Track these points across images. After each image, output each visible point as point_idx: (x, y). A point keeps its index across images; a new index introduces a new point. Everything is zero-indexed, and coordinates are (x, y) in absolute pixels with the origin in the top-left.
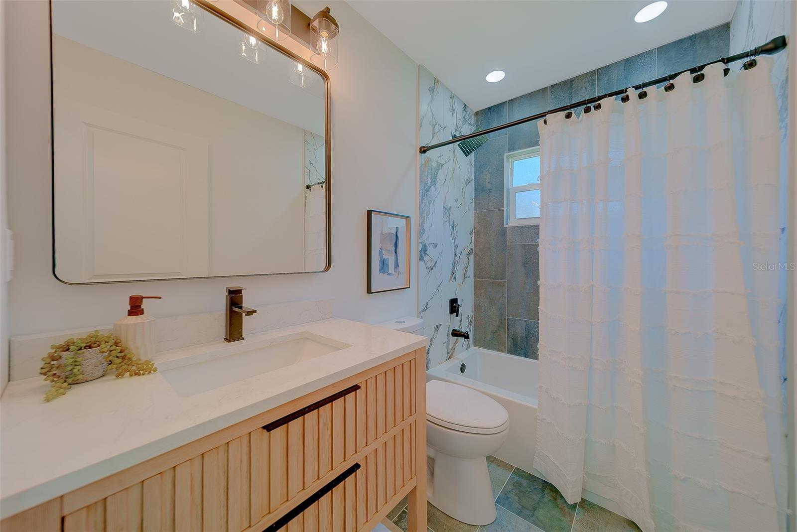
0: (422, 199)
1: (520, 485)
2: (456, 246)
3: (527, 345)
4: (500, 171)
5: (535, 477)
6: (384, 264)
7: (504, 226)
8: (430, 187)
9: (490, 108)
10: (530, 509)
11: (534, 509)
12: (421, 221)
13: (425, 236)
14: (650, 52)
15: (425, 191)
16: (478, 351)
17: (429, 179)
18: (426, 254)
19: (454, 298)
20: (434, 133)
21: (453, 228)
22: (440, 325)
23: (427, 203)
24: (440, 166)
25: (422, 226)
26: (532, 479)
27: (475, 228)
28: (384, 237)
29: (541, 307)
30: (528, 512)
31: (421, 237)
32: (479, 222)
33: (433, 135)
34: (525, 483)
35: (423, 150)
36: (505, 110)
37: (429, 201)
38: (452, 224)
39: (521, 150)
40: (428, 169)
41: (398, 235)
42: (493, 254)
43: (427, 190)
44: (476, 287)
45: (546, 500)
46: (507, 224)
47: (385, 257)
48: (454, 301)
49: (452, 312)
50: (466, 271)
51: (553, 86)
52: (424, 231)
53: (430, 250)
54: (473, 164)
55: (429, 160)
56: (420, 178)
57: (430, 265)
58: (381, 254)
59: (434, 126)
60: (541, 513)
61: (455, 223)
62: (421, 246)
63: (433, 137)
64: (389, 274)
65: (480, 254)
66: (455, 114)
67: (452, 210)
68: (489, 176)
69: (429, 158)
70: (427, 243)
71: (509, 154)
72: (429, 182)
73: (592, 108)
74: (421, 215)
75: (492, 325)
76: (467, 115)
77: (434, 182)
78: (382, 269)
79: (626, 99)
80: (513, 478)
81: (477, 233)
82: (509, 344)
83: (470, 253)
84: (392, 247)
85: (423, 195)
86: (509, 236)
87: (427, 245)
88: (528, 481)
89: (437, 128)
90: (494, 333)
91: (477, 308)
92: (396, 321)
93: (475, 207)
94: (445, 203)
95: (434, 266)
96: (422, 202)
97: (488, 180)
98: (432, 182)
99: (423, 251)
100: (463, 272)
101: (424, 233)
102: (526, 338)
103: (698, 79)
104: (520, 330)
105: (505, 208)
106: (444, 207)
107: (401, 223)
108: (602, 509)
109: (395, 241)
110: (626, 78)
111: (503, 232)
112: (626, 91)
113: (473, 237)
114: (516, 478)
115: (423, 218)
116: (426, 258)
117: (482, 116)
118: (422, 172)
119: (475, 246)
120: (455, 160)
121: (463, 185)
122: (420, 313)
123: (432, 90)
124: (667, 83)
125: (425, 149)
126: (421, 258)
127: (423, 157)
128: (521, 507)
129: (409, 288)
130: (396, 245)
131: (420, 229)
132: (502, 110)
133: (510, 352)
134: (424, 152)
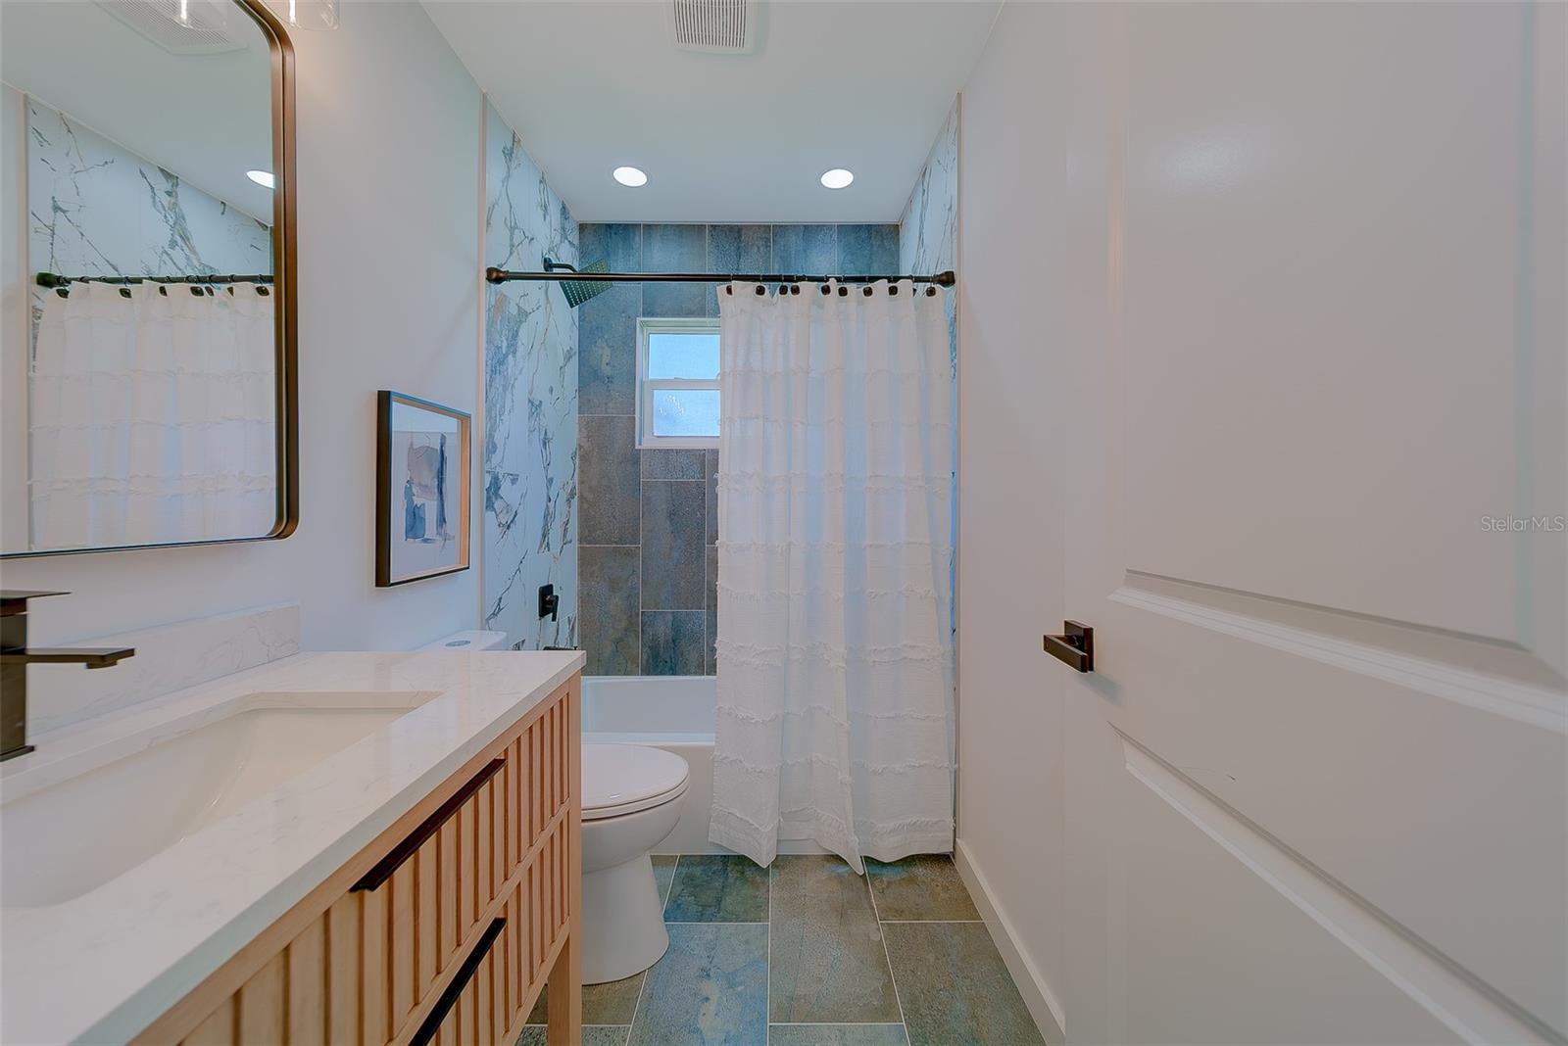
0: (492, 380)
1: (691, 877)
2: (550, 481)
3: (674, 653)
4: (628, 347)
5: (710, 857)
6: (415, 517)
7: (637, 447)
8: (506, 356)
9: (609, 226)
10: (713, 904)
11: (719, 901)
12: (489, 426)
13: (496, 458)
14: (830, 227)
15: (497, 364)
16: (588, 682)
17: (503, 338)
18: (497, 496)
19: (546, 584)
20: (512, 246)
21: (545, 444)
22: (523, 641)
23: (501, 390)
24: (523, 314)
25: (490, 436)
26: (706, 860)
27: (581, 447)
28: (416, 454)
29: (722, 582)
30: (711, 910)
31: (489, 459)
32: (588, 437)
33: (511, 249)
34: (698, 871)
35: (496, 276)
36: (637, 239)
37: (504, 386)
38: (542, 437)
39: (664, 317)
40: (502, 318)
41: (446, 454)
42: (616, 497)
43: (501, 363)
44: (585, 560)
45: (731, 881)
46: (640, 444)
47: (417, 501)
48: (546, 592)
49: (543, 612)
50: (566, 530)
51: (714, 227)
52: (495, 447)
53: (506, 489)
54: (577, 324)
55: (502, 301)
56: (488, 335)
57: (505, 519)
58: (409, 494)
59: (512, 229)
60: (728, 902)
61: (549, 435)
62: (488, 479)
63: (511, 254)
64: (426, 541)
65: (590, 497)
66: (548, 217)
67: (543, 408)
68: (607, 351)
69: (505, 296)
70: (501, 472)
71: (646, 319)
72: (505, 344)
73: (789, 290)
74: (489, 411)
75: (613, 627)
76: (567, 226)
77: (512, 348)
78: (411, 530)
79: (826, 290)
80: (681, 873)
81: (584, 457)
82: (645, 657)
83: (572, 495)
84: (433, 478)
85: (494, 371)
86: (644, 466)
87: (500, 477)
88: (702, 867)
89: (518, 237)
90: (618, 642)
91: (585, 600)
92: (451, 640)
93: (580, 407)
94: (530, 393)
95: (512, 522)
96: (491, 386)
97: (605, 359)
98: (508, 347)
99: (493, 491)
100: (560, 532)
101: (495, 452)
102: (673, 641)
103: (893, 291)
104: (662, 630)
105: (637, 416)
106: (530, 401)
107: (450, 425)
108: (798, 857)
109: (437, 465)
110: (805, 251)
111: (634, 458)
112: (827, 280)
113: (577, 464)
114: (685, 870)
115: (493, 421)
116: (498, 504)
117: (595, 236)
118: (491, 323)
119: (582, 482)
120: (548, 309)
121: (562, 363)
122: (488, 620)
123: (509, 154)
124: (865, 286)
125: (501, 275)
126: (490, 506)
127: (493, 290)
128: (700, 909)
129: (468, 568)
130: (441, 473)
131: (488, 443)
132: (632, 235)
133: (648, 670)
134: (498, 280)
